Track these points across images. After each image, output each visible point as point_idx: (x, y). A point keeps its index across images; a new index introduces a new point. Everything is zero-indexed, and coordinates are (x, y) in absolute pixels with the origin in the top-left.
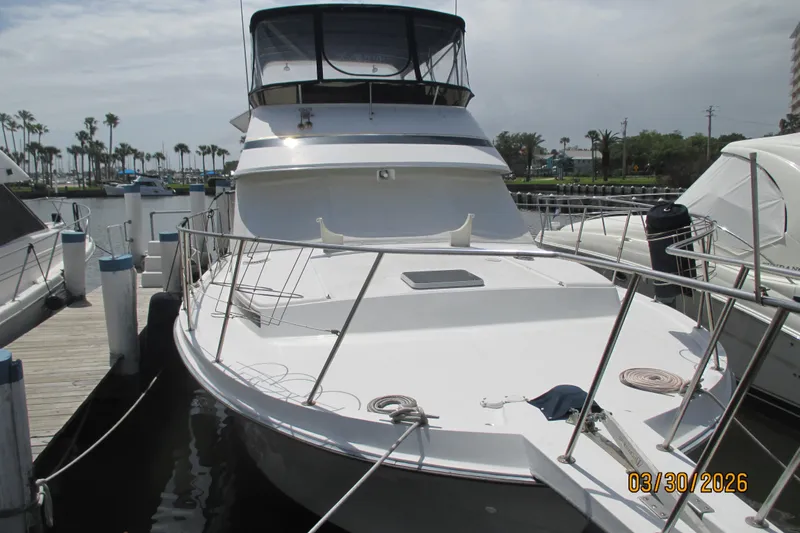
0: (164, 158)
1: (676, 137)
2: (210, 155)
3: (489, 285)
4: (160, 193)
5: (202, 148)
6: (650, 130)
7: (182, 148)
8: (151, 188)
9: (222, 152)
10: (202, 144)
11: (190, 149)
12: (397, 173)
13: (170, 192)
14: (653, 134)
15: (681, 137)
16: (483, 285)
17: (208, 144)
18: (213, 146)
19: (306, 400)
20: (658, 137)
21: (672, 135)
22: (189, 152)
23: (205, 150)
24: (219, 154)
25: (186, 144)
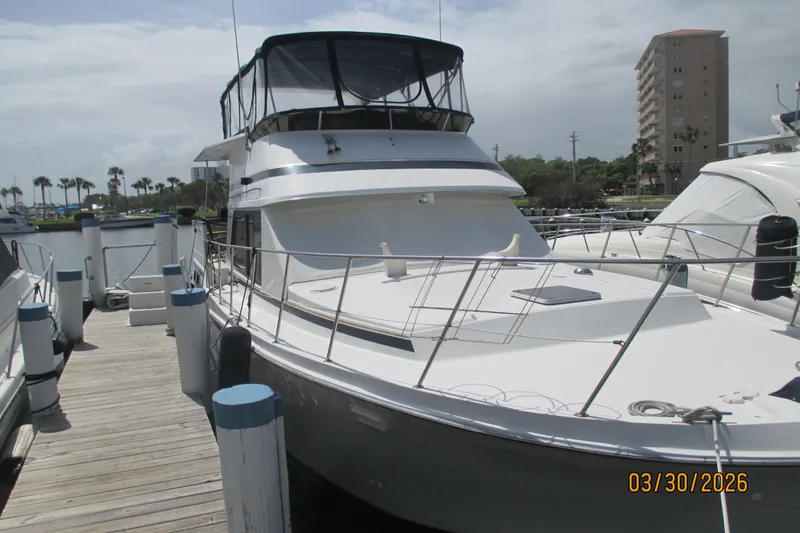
0: (20, 193)
1: (539, 161)
2: (75, 189)
3: (606, 299)
4: (21, 230)
5: (64, 181)
6: (515, 155)
7: (42, 182)
8: (10, 225)
9: (87, 185)
10: (64, 177)
11: (51, 182)
12: (435, 197)
13: (32, 229)
14: (518, 158)
15: (543, 161)
16: (600, 299)
17: (71, 177)
18: (78, 179)
19: (580, 410)
20: (525, 162)
21: (534, 160)
22: (50, 185)
23: (67, 184)
24: (84, 187)
25: (47, 176)
